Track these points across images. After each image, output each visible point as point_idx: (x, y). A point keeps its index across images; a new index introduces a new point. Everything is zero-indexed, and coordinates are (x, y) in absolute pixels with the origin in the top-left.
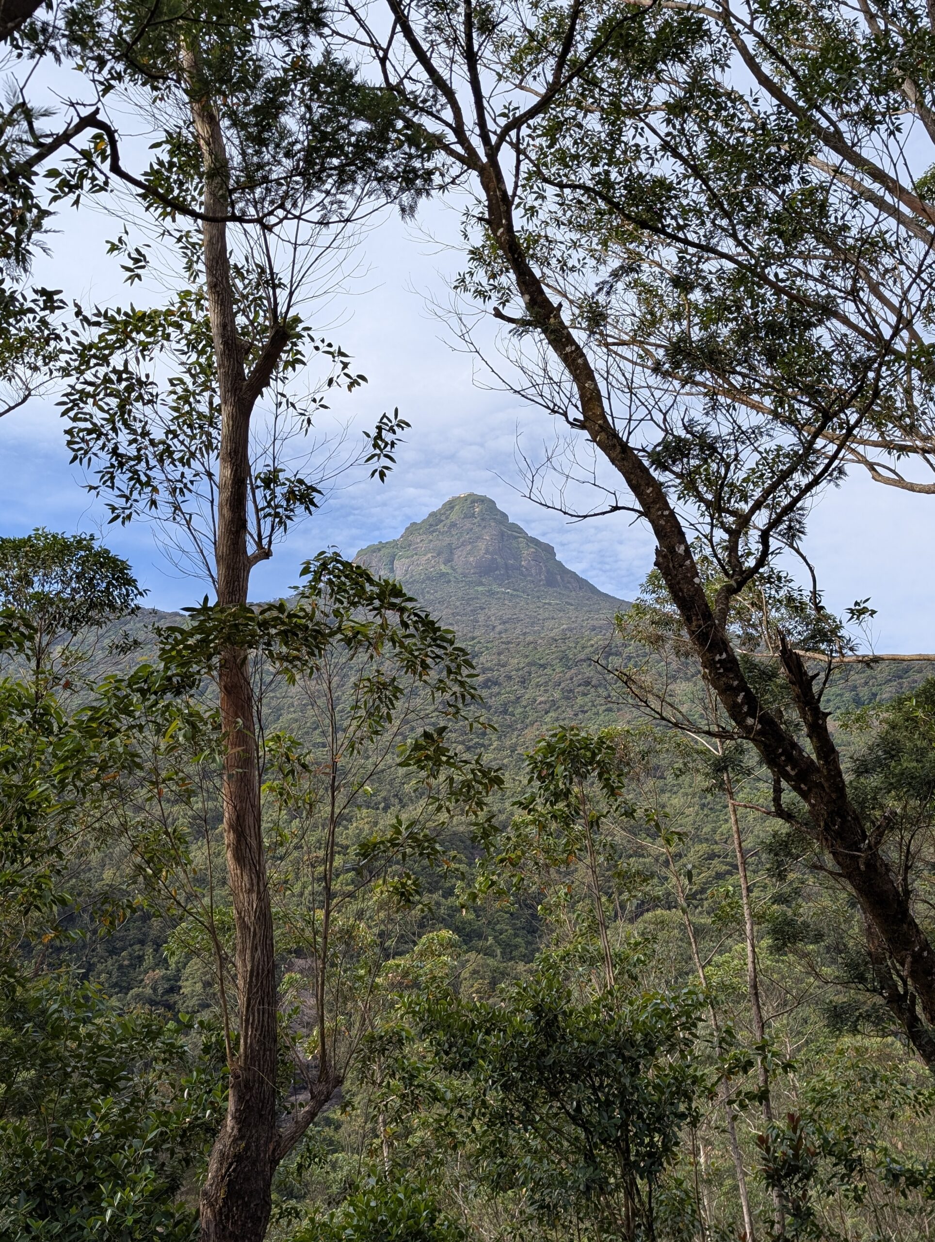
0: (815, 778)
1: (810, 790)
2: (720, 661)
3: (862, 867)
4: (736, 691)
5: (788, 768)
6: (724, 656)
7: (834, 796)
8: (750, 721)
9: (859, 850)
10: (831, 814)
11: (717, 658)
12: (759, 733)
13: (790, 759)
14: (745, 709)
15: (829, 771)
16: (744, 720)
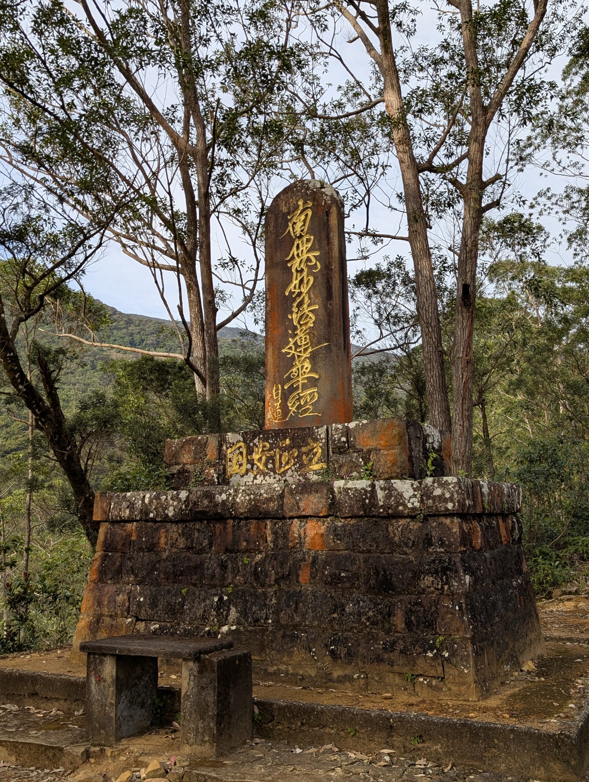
0: (49, 416)
1: (46, 421)
2: (9, 357)
3: (66, 458)
4: (16, 372)
5: (37, 410)
6: (12, 354)
7: (57, 425)
8: (21, 387)
9: (66, 450)
10: (55, 433)
11: (8, 355)
12: (24, 393)
13: (38, 407)
14: (19, 381)
15: (55, 414)
16: (18, 386)
